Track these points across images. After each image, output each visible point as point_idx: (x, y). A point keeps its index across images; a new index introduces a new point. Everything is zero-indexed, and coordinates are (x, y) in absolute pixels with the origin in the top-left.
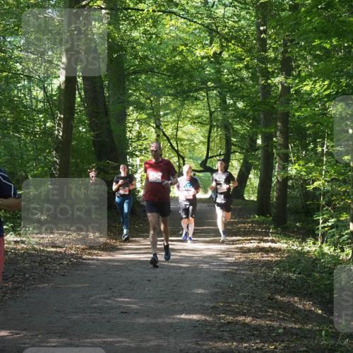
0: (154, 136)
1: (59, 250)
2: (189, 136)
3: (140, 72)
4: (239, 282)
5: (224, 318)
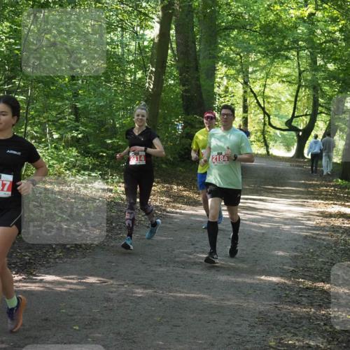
0: (241, 92)
2: (276, 94)
3: (232, 28)
4: (319, 247)
5: (303, 283)
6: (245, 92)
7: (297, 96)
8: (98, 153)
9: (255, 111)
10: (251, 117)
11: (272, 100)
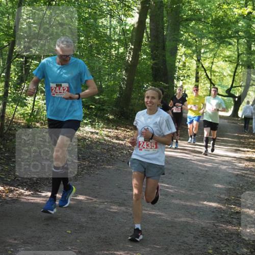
0: (195, 67)
1: (121, 142)
2: (220, 69)
3: (191, 20)
4: (247, 183)
5: (234, 208)
6: (198, 67)
7: (235, 72)
8: (89, 105)
9: (204, 81)
10: (201, 85)
11: (217, 74)
